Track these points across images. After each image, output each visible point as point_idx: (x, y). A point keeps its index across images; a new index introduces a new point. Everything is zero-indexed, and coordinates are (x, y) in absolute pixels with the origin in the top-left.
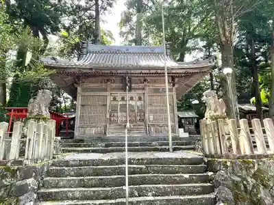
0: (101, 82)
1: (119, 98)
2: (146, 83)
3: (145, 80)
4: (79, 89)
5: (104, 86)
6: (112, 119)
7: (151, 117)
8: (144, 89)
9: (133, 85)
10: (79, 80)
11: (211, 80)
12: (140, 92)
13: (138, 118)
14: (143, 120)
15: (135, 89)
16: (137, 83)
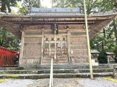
0: (38, 28)
1: (50, 39)
2: (68, 29)
3: (67, 27)
4: (23, 33)
5: (40, 31)
6: (45, 53)
7: (72, 52)
8: (67, 33)
9: (59, 30)
10: (23, 27)
11: (104, 32)
12: (64, 35)
13: (63, 52)
14: (66, 54)
15: (61, 33)
16: (62, 29)
